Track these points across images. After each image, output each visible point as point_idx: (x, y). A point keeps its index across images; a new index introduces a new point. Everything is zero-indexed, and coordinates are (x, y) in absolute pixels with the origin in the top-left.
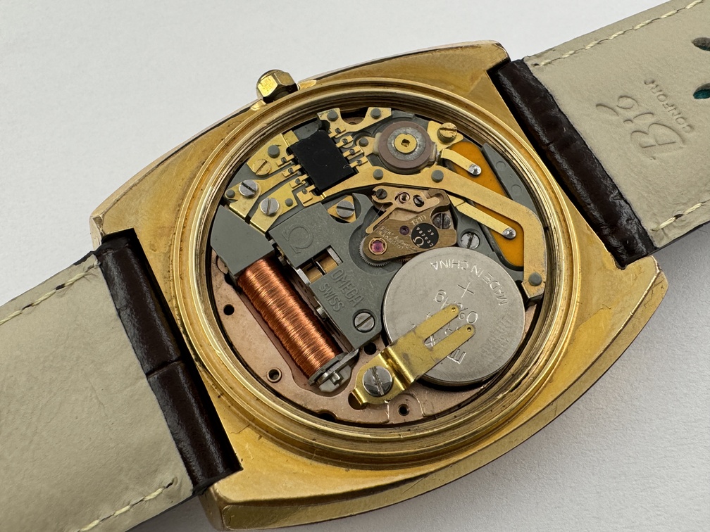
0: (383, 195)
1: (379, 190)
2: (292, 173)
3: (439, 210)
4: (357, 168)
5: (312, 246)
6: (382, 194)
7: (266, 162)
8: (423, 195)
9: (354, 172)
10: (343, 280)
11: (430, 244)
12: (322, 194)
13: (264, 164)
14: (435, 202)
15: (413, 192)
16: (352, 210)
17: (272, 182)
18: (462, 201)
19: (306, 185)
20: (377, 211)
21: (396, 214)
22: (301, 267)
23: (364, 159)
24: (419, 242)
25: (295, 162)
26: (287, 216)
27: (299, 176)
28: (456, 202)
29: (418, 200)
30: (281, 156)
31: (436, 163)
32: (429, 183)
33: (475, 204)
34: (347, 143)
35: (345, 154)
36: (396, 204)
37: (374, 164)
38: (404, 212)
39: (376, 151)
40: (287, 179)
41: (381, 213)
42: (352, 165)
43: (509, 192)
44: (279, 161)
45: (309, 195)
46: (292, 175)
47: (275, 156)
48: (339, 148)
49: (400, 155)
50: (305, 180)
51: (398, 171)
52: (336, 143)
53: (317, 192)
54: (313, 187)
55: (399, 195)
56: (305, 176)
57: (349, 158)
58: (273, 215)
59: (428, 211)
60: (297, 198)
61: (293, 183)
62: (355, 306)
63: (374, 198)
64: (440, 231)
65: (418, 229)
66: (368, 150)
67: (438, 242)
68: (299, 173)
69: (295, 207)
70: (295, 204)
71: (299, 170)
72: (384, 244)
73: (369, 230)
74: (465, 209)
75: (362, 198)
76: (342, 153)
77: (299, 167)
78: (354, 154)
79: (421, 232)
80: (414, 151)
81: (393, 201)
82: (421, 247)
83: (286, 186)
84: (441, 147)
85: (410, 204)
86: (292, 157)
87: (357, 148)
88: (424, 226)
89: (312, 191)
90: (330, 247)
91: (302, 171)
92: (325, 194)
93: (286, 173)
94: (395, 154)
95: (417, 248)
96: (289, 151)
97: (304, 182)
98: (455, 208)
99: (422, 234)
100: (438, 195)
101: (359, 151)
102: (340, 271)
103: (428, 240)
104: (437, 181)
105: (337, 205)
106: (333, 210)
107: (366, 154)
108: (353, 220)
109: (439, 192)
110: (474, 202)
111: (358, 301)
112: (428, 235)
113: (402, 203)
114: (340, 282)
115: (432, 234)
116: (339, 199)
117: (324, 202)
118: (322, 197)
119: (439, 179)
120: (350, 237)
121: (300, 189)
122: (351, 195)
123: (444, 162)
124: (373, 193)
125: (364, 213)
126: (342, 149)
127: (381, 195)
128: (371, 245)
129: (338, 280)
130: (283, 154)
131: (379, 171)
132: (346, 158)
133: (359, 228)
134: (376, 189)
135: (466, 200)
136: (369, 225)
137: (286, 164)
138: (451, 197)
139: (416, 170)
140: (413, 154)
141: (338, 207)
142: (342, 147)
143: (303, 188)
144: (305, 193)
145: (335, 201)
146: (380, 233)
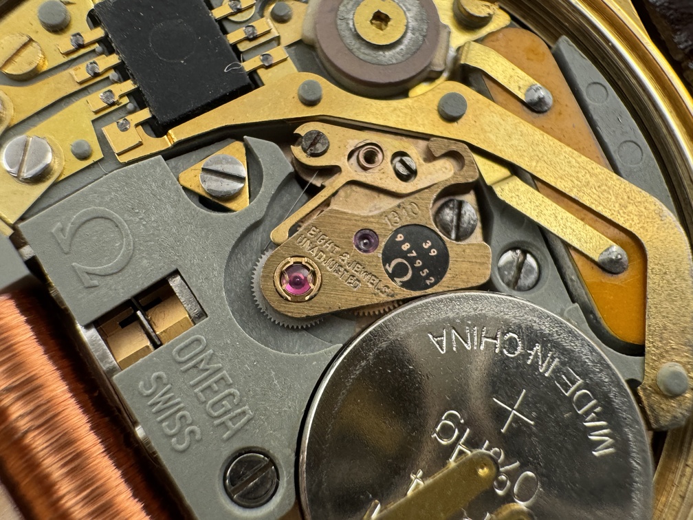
0: (320, 148)
1: (310, 133)
2: (96, 75)
3: (451, 193)
4: (261, 72)
5: (129, 270)
6: (315, 144)
7: (31, 40)
8: (415, 152)
9: (252, 82)
10: (201, 366)
11: (427, 277)
12: (166, 133)
13: (25, 45)
14: (443, 172)
15: (390, 144)
16: (240, 179)
17: (42, 93)
18: (504, 172)
19: (130, 107)
20: (302, 183)
21: (347, 196)
22: (97, 324)
23: (277, 53)
24: (398, 272)
25: (107, 46)
26: (76, 183)
27: (114, 82)
28: (491, 173)
29: (402, 162)
30: (73, 31)
31: (445, 75)
32: (430, 124)
33: (534, 181)
34: (240, 11)
35: (234, 36)
36: (351, 170)
37: (303, 68)
38: (367, 192)
39: (310, 35)
40: (84, 89)
41: (313, 191)
42: (248, 65)
43: (616, 157)
44: (65, 42)
45: (135, 135)
46: (96, 80)
47: (58, 28)
48: (220, 21)
49: (364, 50)
50: (129, 94)
51: (362, 88)
52: (211, 8)
53: (157, 127)
54: (145, 114)
55: (357, 149)
56: (129, 86)
57: (242, 47)
58: (37, 179)
59: (425, 194)
60: (102, 140)
61: (96, 100)
62: (229, 439)
63: (297, 151)
64: (453, 247)
65: (400, 237)
66: (289, 33)
67: (448, 275)
68: (112, 75)
69: (96, 163)
70: (98, 155)
71: (115, 68)
72: (314, 274)
73: (280, 233)
74: (515, 194)
75: (265, 149)
76: (225, 32)
77: (114, 59)
78: (255, 38)
79: (406, 247)
80: (399, 42)
81: (342, 162)
82: (404, 285)
83: (79, 105)
84: (458, 38)
85: (383, 174)
86: (99, 33)
87: (264, 24)
88: (414, 232)
89: (143, 124)
90: (176, 273)
91: (122, 71)
92: (177, 134)
93: (81, 72)
94: (354, 44)
95: (396, 288)
96: (94, 19)
97: (125, 100)
98: (490, 189)
99: (409, 251)
100: (453, 155)
101: (268, 32)
102: (198, 340)
103: (421, 269)
104: (450, 119)
105: (201, 165)
106: (193, 175)
107: (286, 41)
108: (242, 204)
109: (454, 147)
110: (534, 177)
111: (238, 425)
112: (423, 254)
113: (365, 169)
114: (195, 371)
115: (434, 253)
116: (212, 147)
117: (168, 155)
118: (166, 142)
119: (455, 114)
120: (229, 249)
121: (114, 117)
122: (242, 140)
123: (465, 74)
124: (296, 139)
125: (269, 186)
126: (227, 26)
127: (313, 144)
128: (282, 274)
129: (190, 364)
130: (80, 24)
131: (310, 86)
132: (234, 46)
133: (255, 226)
134: (302, 130)
135: (515, 170)
136: (281, 219)
137: (82, 51)
138: (480, 161)
139: (398, 90)
140: (398, 49)
141: (205, 170)
142: (226, 18)
143: (122, 113)
144: (124, 128)
145: (201, 152)
146: (307, 245)
